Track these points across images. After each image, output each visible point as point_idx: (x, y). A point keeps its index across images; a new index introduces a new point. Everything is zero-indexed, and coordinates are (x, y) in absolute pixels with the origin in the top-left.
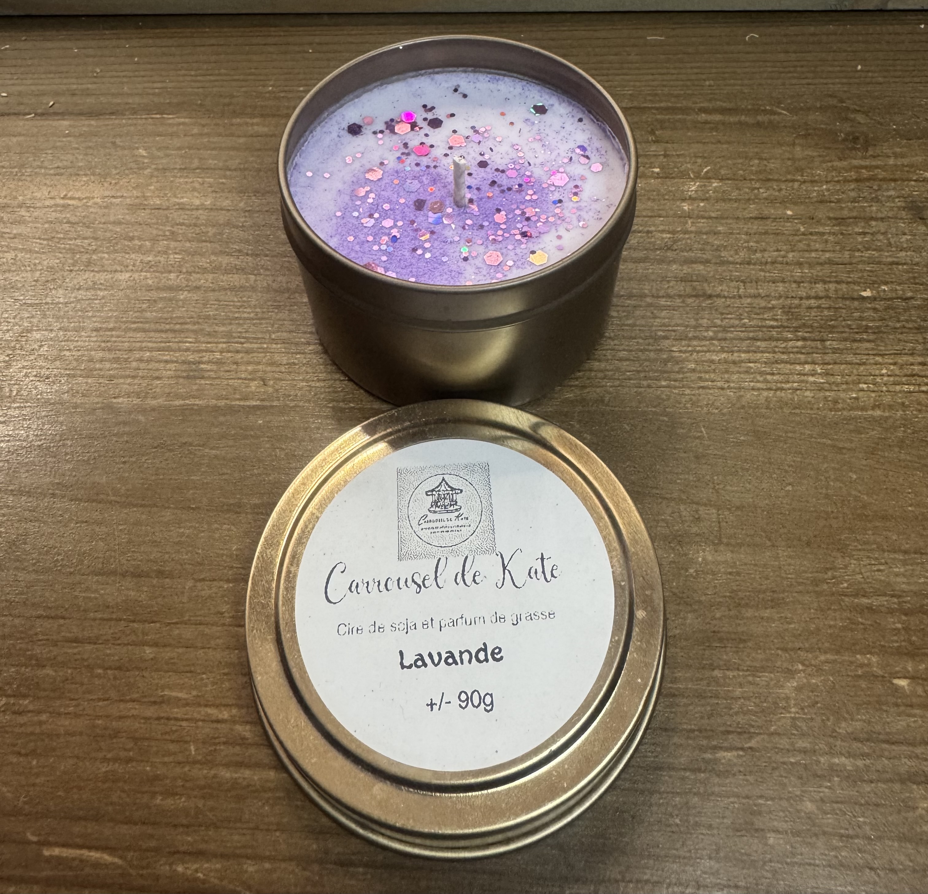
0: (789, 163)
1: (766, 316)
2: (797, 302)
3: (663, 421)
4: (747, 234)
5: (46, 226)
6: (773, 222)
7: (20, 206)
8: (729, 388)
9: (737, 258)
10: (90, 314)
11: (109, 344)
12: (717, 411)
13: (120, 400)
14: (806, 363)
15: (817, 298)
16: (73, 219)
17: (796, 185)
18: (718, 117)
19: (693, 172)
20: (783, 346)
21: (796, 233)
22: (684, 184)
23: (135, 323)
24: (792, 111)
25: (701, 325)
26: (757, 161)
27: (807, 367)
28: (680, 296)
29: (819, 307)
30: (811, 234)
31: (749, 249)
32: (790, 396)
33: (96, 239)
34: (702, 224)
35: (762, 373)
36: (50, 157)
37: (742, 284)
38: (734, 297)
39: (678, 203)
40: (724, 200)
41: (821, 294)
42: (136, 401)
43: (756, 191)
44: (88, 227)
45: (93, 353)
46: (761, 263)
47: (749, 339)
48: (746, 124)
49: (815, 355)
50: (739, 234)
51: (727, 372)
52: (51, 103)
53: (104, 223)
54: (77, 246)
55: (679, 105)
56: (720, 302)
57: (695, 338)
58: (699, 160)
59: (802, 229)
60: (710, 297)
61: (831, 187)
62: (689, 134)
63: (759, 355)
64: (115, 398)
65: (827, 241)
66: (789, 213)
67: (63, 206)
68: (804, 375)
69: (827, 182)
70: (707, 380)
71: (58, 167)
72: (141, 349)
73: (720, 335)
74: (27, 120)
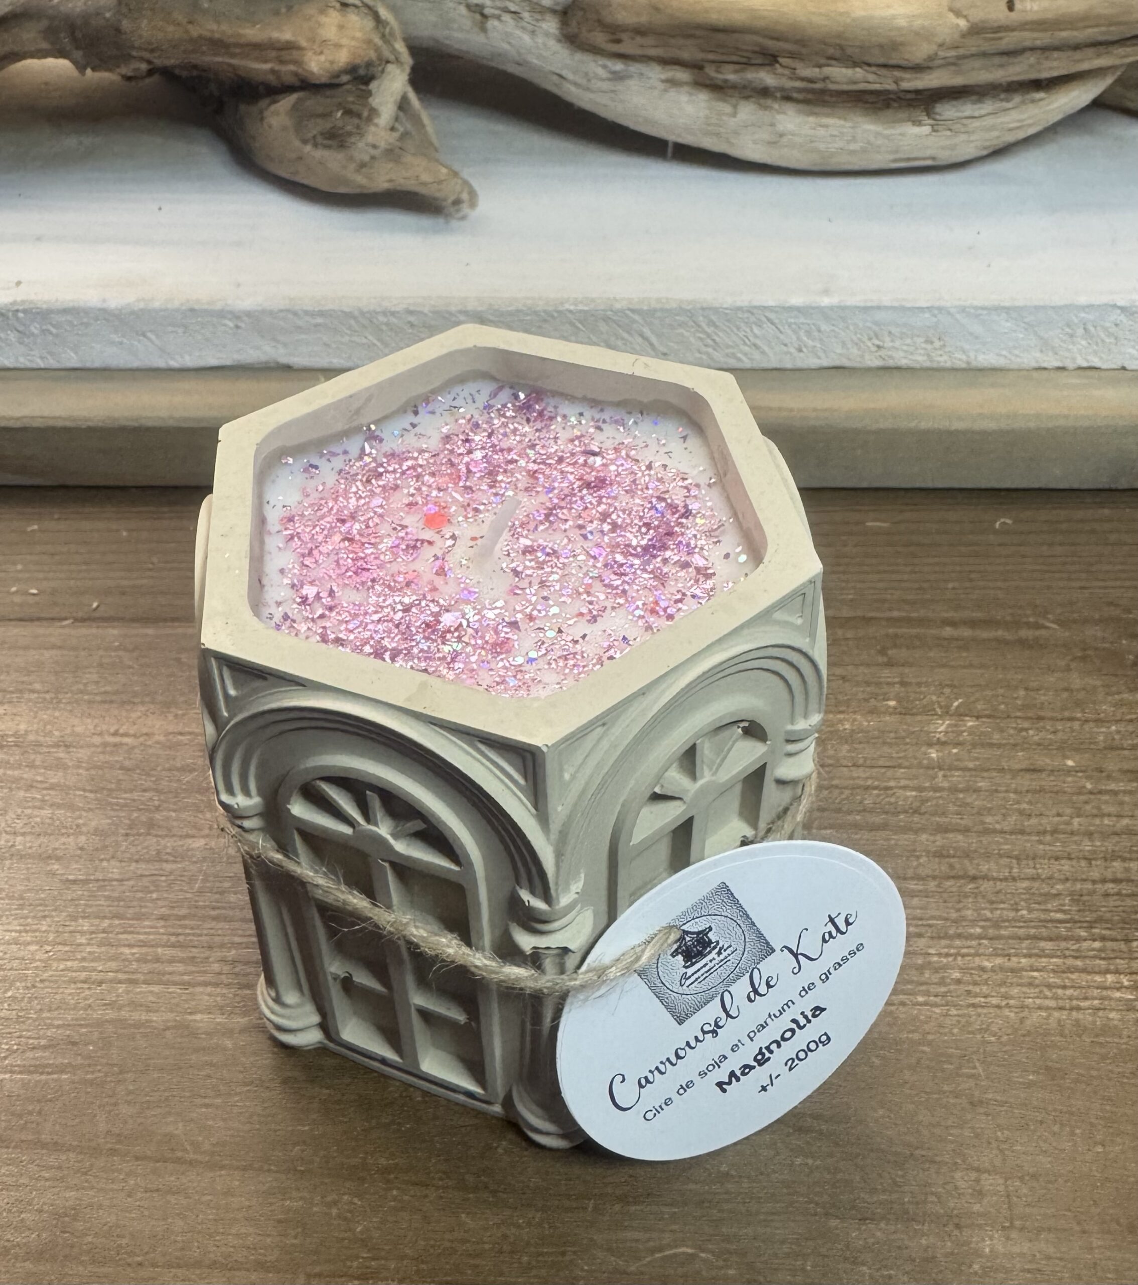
0: (1065, 695)
1: (1049, 906)
2: (1089, 886)
3: (923, 1052)
4: (1016, 792)
5: (93, 772)
6: (1049, 775)
7: (56, 745)
8: (1008, 1006)
9: (1006, 826)
10: (154, 896)
11: (181, 938)
12: (993, 1039)
13: (198, 1017)
14: (1108, 971)
15: (1115, 881)
16: (127, 763)
17: (1076, 725)
18: (966, 632)
19: (941, 707)
20: (1074, 947)
21: (1081, 791)
22: (929, 723)
23: (214, 908)
24: (1062, 623)
25: (964, 918)
26: (1022, 693)
27: (1110, 978)
28: (934, 878)
29: (1118, 894)
30: (1100, 792)
31: (1021, 812)
32: (1090, 1019)
33: (158, 791)
34: (957, 777)
35: (1049, 986)
36: (95, 677)
37: (1014, 861)
38: (1005, 879)
39: (923, 749)
40: (983, 745)
41: (1119, 876)
42: (220, 1019)
43: (1024, 733)
44: (148, 775)
45: (159, 950)
46: (1038, 833)
47: (1028, 937)
48: (1007, 643)
49: (1118, 961)
50: (1007, 791)
51: (1003, 983)
52: (95, 605)
53: (170, 770)
54: (134, 800)
55: (914, 615)
56: (986, 886)
57: (959, 936)
58: (947, 691)
59: (1089, 786)
60: (974, 878)
61: (1122, 727)
62: (932, 654)
63: (1044, 960)
64: (190, 1013)
65: (1121, 803)
66: (1070, 763)
67: (115, 745)
68: (1106, 988)
69: (1117, 721)
70: (976, 996)
71: (106, 692)
72: (222, 946)
73: (991, 932)
74: (63, 627)
